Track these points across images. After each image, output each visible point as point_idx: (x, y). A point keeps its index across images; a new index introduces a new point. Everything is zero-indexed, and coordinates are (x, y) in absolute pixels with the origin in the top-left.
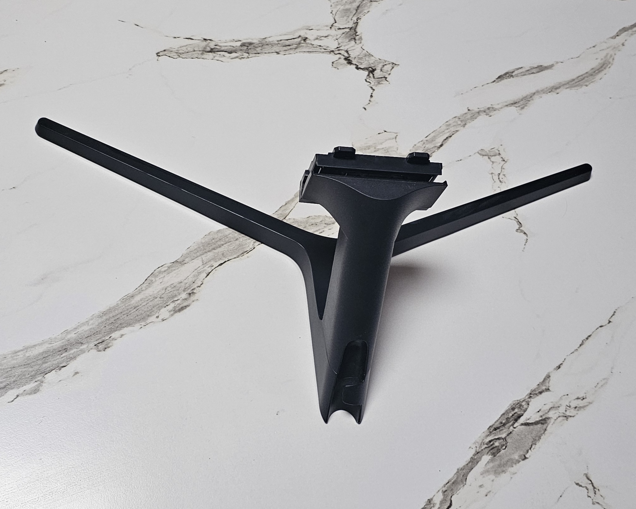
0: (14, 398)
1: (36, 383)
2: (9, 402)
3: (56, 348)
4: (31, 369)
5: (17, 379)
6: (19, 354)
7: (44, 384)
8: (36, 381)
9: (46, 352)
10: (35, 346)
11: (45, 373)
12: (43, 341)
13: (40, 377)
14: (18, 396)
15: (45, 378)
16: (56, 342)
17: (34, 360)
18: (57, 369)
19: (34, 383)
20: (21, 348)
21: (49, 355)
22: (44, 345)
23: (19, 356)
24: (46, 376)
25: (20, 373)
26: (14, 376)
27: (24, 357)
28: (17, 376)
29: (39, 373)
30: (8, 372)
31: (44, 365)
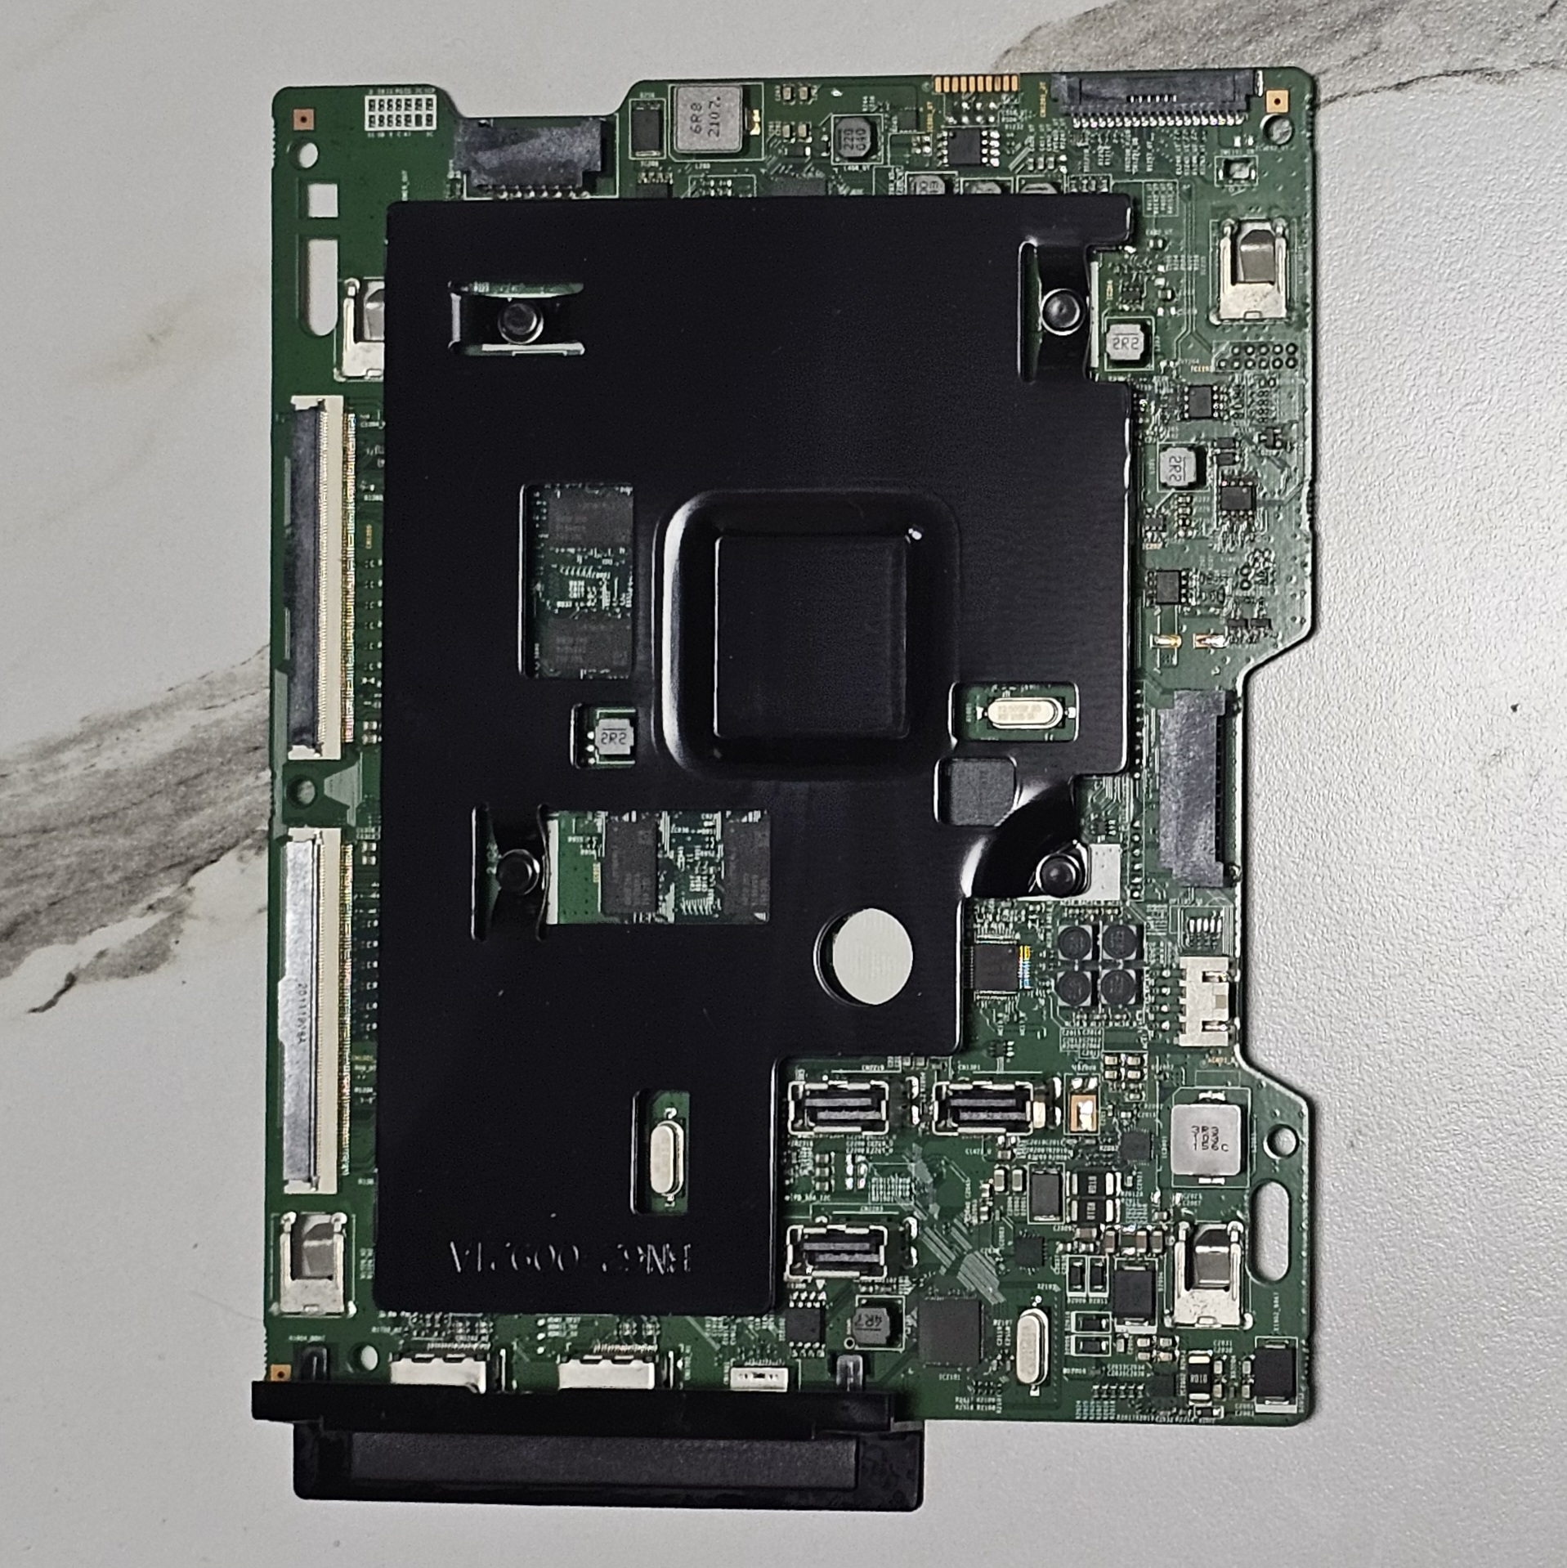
0: (55, 992)
1: (152, 920)
2: (34, 1010)
3: (237, 734)
4: (123, 843)
5: (62, 893)
6: (65, 757)
7: (188, 925)
8: (150, 907)
9: (187, 750)
10: (136, 716)
11: (190, 866)
12: (171, 689)
13: (168, 885)
14: (71, 981)
15: (190, 890)
16: (234, 700)
17: (139, 795)
18: (245, 848)
19: (143, 915)
20: (77, 729)
21: (203, 768)
22: (177, 713)
23: (68, 774)
24: (194, 881)
25: (73, 859)
26: (50, 876)
27: (88, 775)
28: (61, 876)
29: (161, 865)
30: (20, 850)
31: (186, 825)
